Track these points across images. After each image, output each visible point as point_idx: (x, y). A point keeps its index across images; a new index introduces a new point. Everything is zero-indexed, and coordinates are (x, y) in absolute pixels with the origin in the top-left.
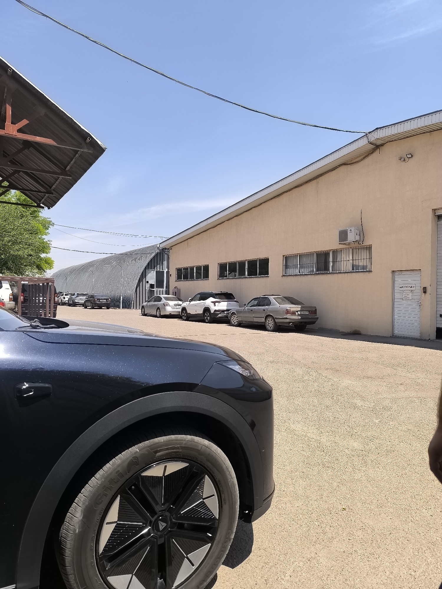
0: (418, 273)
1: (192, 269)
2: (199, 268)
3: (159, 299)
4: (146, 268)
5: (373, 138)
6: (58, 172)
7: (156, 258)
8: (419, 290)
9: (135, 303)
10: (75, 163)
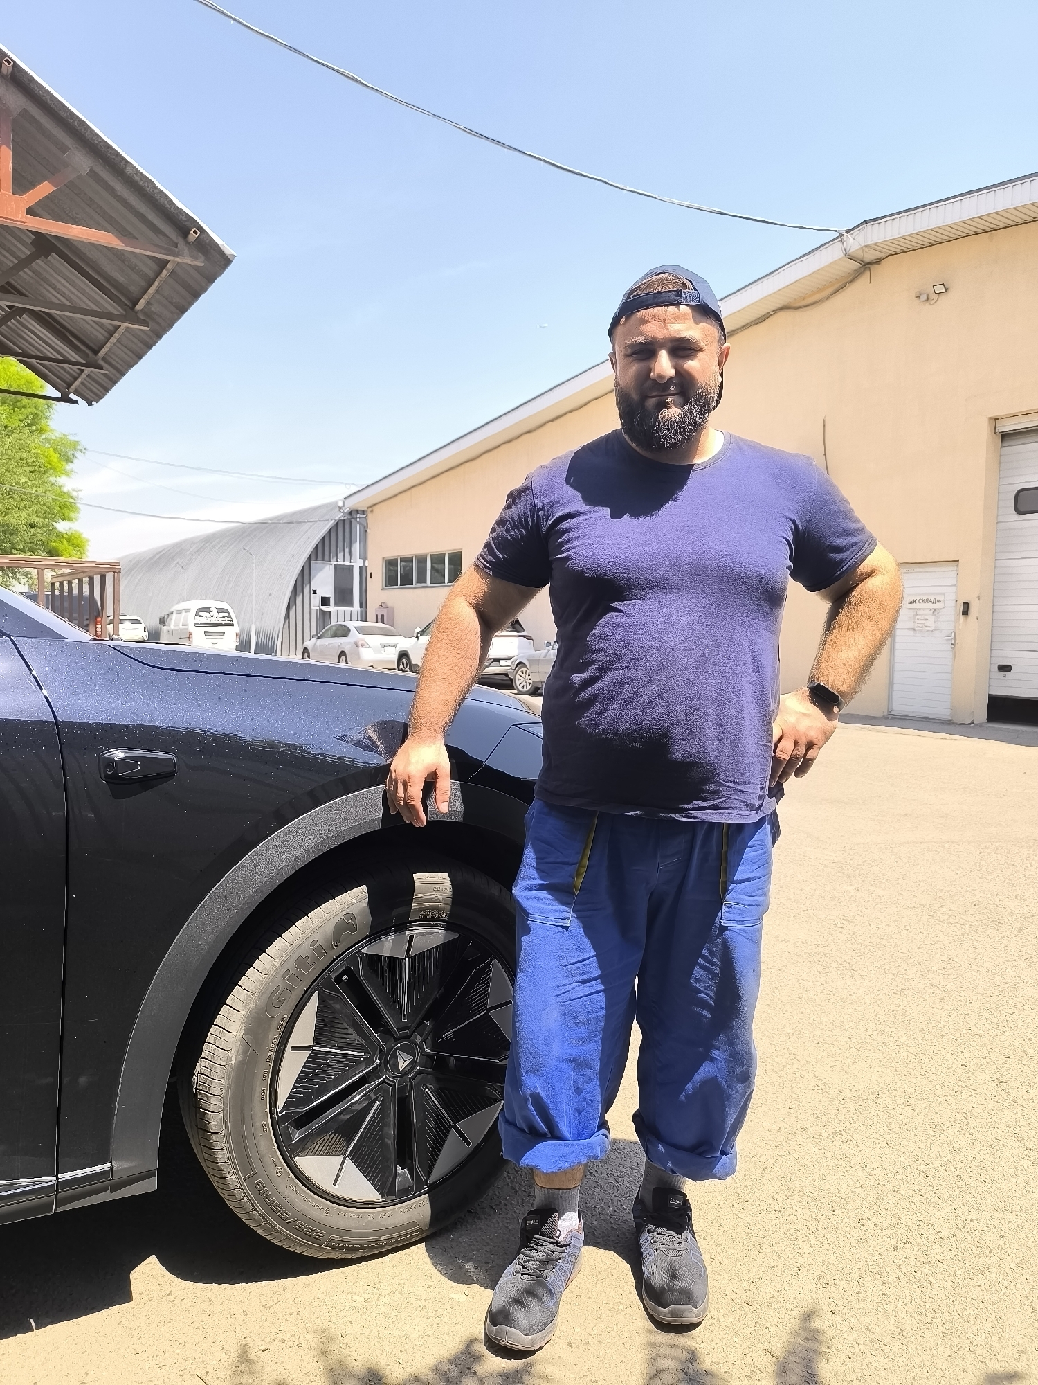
0: (951, 568)
1: (422, 560)
2: (438, 559)
3: (343, 632)
4: (310, 558)
5: (855, 243)
6: (116, 312)
7: (333, 535)
8: (951, 610)
9: (286, 640)
10: (157, 291)
